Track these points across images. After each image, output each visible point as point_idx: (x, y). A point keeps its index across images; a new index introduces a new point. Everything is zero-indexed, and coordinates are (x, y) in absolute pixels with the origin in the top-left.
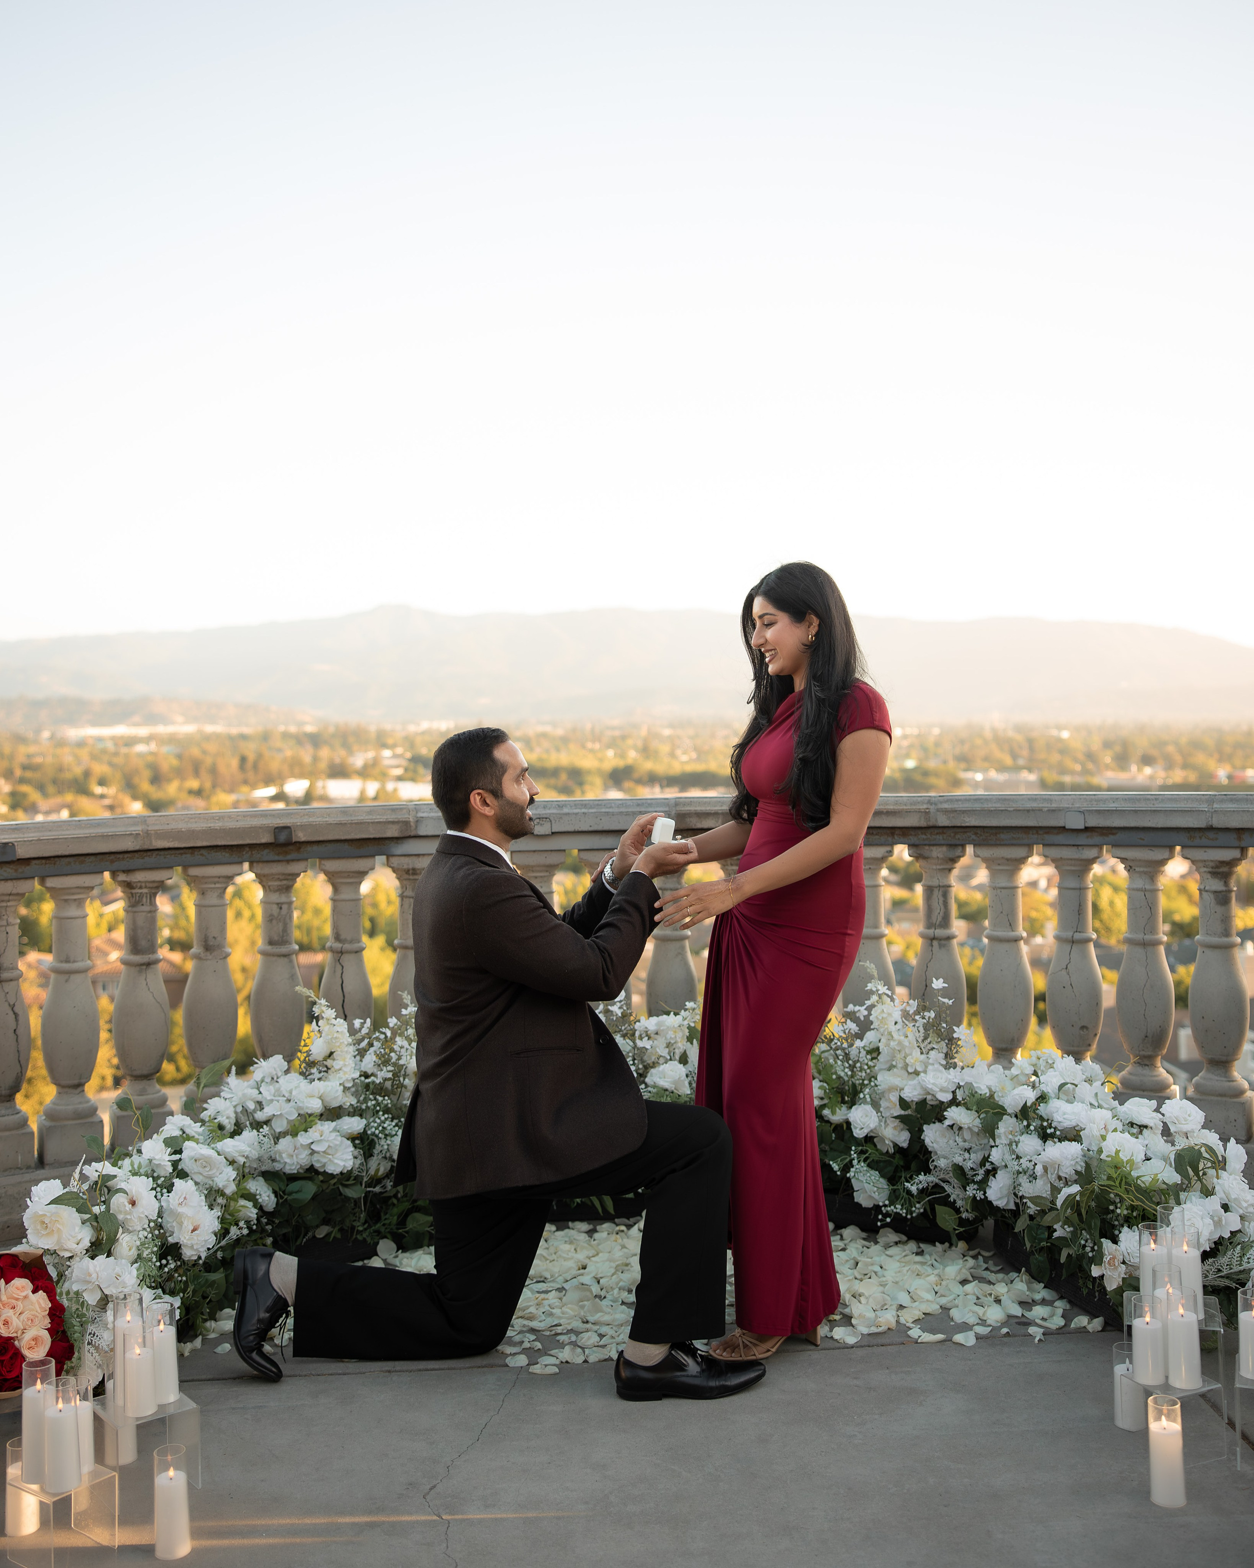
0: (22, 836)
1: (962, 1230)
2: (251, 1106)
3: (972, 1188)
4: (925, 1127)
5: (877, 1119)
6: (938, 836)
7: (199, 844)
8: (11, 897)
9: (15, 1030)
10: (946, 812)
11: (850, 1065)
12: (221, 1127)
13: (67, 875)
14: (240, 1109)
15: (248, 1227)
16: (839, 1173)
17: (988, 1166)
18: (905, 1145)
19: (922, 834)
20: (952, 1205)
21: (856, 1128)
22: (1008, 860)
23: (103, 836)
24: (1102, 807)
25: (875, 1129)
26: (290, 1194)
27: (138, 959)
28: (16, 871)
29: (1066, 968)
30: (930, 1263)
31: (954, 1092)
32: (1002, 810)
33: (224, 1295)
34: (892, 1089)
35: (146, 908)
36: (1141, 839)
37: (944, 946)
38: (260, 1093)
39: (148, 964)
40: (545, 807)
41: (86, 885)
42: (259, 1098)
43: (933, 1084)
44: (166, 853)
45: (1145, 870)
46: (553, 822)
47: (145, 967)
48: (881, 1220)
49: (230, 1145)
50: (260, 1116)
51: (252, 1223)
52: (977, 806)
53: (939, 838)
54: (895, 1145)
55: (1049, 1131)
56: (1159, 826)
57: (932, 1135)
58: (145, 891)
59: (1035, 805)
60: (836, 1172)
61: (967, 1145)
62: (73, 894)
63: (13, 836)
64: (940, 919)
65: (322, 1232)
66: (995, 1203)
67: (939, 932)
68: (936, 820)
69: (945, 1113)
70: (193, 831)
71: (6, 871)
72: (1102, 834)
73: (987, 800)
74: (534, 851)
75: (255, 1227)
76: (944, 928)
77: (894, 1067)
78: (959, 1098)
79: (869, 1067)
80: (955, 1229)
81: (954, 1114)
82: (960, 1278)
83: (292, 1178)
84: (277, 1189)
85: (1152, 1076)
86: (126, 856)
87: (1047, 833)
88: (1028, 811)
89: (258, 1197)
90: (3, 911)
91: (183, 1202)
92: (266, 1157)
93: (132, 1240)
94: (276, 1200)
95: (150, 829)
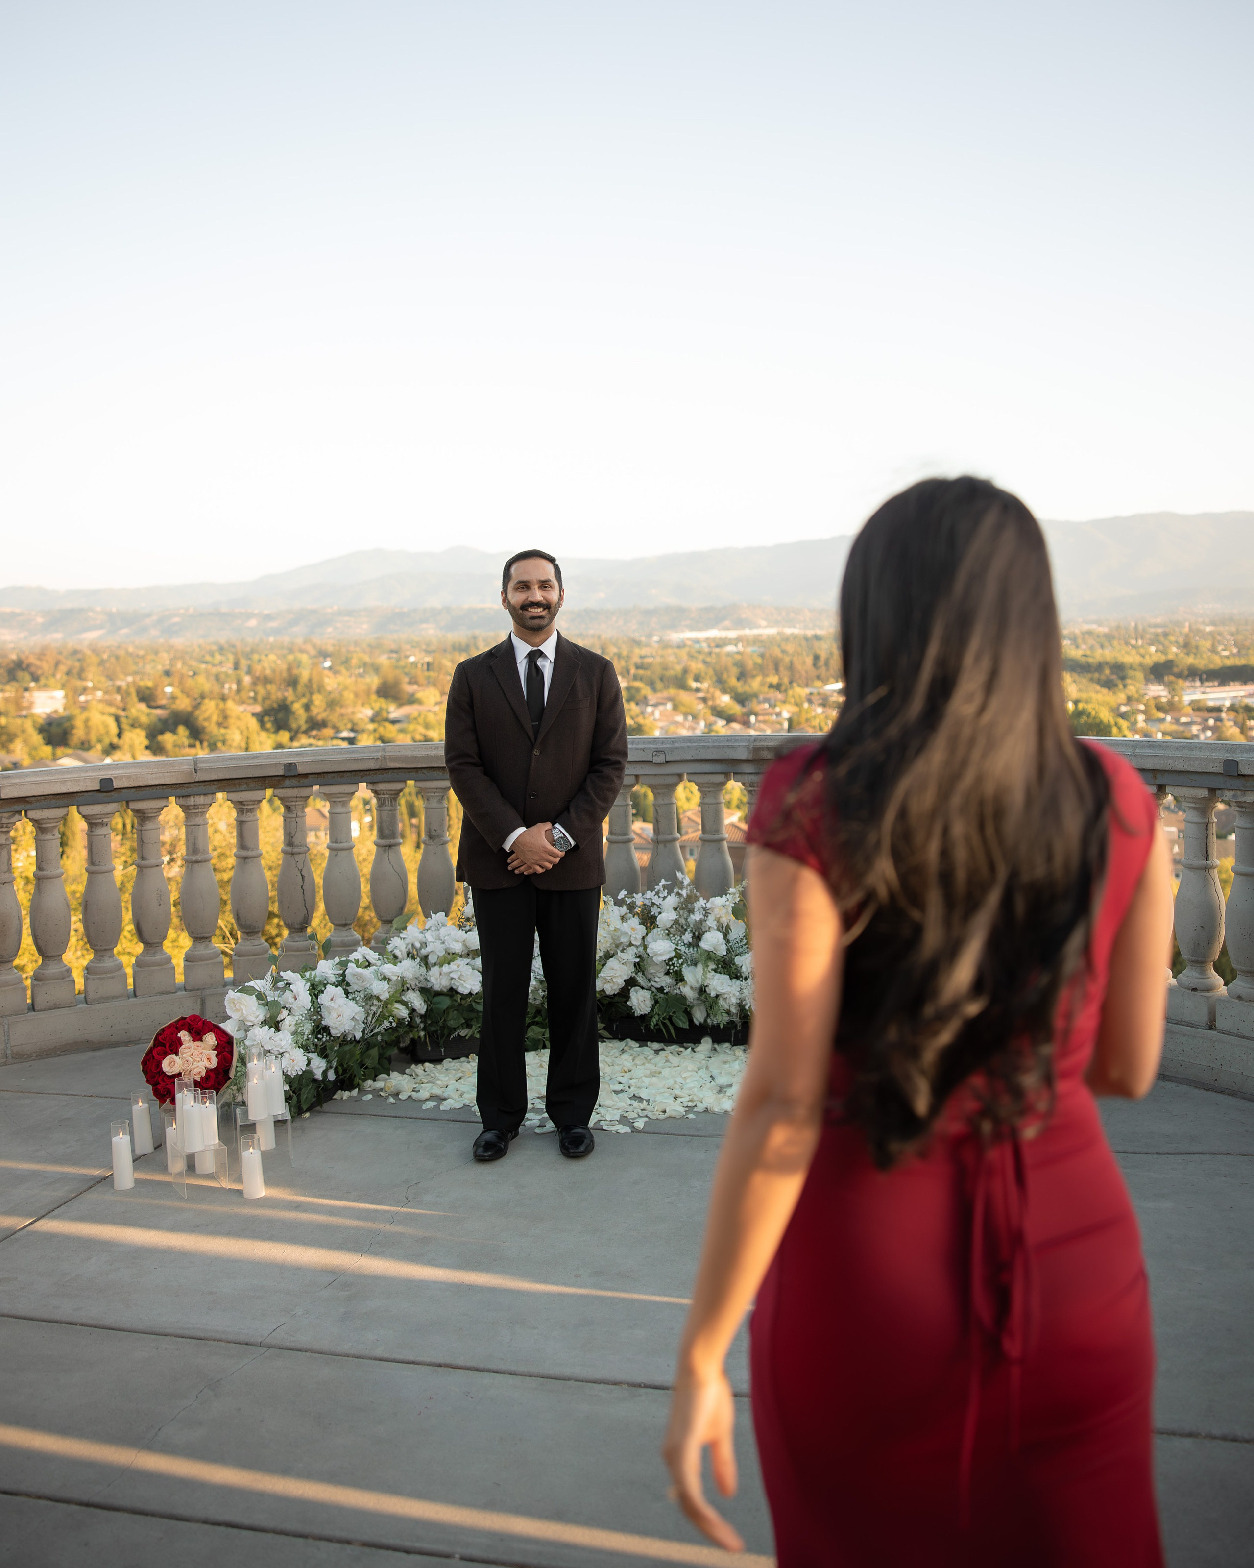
0: (302, 758)
2: (418, 945)
7: (420, 766)
8: (298, 799)
9: (302, 886)
12: (394, 958)
13: (332, 785)
14: (410, 946)
15: (398, 1022)
23: (354, 759)
26: (434, 1004)
27: (383, 842)
28: (299, 781)
33: (378, 1064)
35: (388, 808)
39: (390, 846)
40: (663, 743)
41: (346, 792)
42: (424, 940)
46: (667, 754)
47: (387, 848)
50: (424, 952)
51: (405, 1020)
58: (386, 796)
62: (338, 798)
63: (296, 759)
65: (463, 1032)
70: (416, 757)
71: (292, 782)
74: (656, 775)
75: (407, 1023)
83: (438, 994)
84: (427, 1000)
86: (371, 772)
89: (409, 1003)
90: (293, 808)
91: (332, 999)
92: (422, 978)
93: (293, 1020)
94: (426, 1007)
95: (386, 754)
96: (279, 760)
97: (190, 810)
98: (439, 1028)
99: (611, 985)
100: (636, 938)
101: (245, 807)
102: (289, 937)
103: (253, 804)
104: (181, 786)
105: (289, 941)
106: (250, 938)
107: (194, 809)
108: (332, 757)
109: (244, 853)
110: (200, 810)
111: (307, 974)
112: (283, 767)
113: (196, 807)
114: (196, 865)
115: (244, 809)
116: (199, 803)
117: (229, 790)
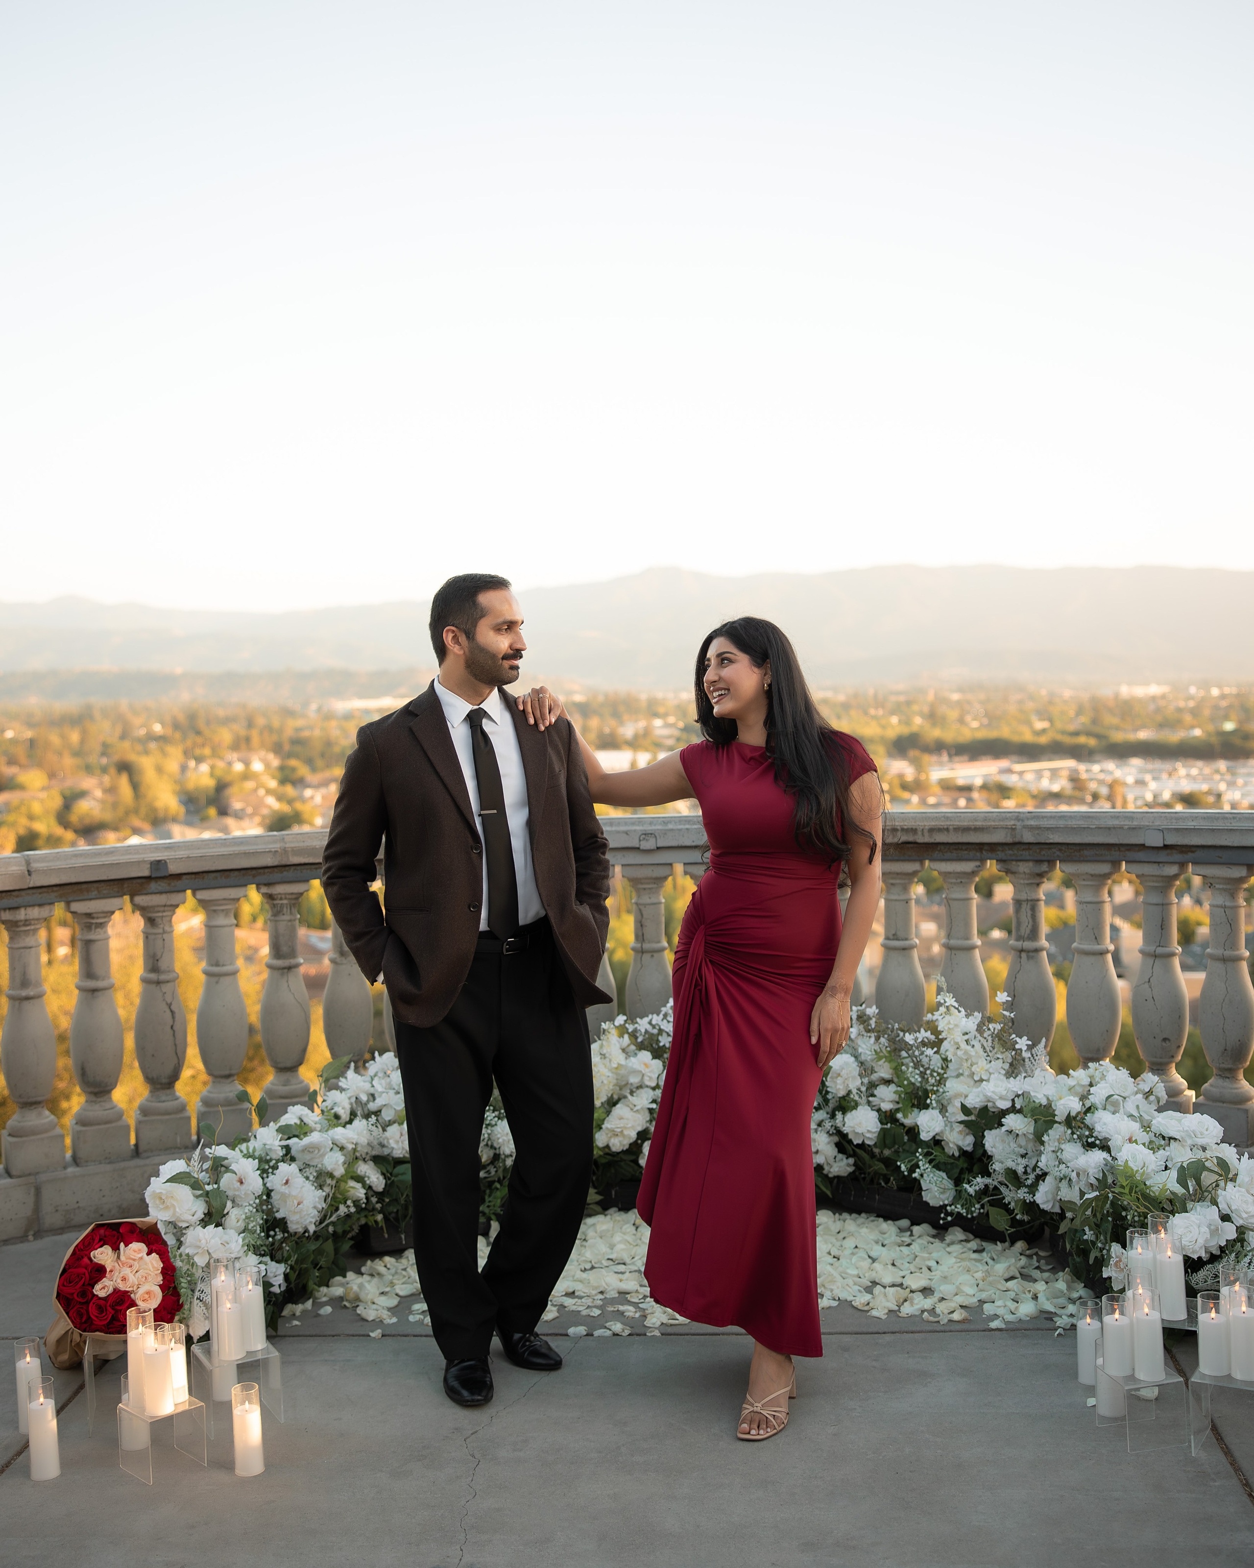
0: (173, 853)
1: (1013, 1230)
2: (364, 1098)
3: (1023, 1192)
4: (986, 1133)
5: (943, 1124)
6: (1024, 852)
8: (166, 908)
9: (172, 1027)
10: (1031, 828)
11: (921, 1072)
12: (337, 1117)
13: (214, 888)
14: (353, 1100)
15: (355, 1206)
16: (906, 1173)
17: (1038, 1171)
18: (969, 1149)
19: (1009, 849)
20: (1006, 1207)
21: (923, 1131)
22: (1092, 875)
23: (245, 853)
24: (1181, 825)
25: (942, 1132)
27: (280, 963)
28: (169, 884)
29: (1149, 982)
30: (985, 1260)
31: (1013, 1100)
32: (1084, 828)
33: (333, 1263)
34: (957, 1096)
35: (284, 918)
36: (1219, 857)
37: (1032, 957)
38: (373, 1086)
39: (289, 968)
40: (651, 824)
41: (232, 897)
42: (372, 1091)
43: (993, 1092)
44: (302, 867)
45: (1225, 887)
46: (658, 837)
47: (286, 971)
48: (944, 1219)
49: (340, 1133)
50: (372, 1106)
51: (362, 1202)
52: (1061, 823)
53: (1026, 854)
54: (960, 1149)
55: (1090, 1140)
56: (1236, 844)
57: (992, 1140)
58: (285, 902)
59: (1116, 822)
60: (903, 1172)
61: (1023, 1151)
62: (220, 905)
63: (167, 854)
64: (1028, 931)
66: (1042, 1206)
67: (1028, 945)
68: (1022, 836)
69: (1003, 1120)
71: (159, 885)
72: (1182, 852)
73: (1071, 817)
74: (642, 865)
75: (364, 1206)
76: (1032, 941)
77: (962, 1074)
78: (1018, 1106)
79: (939, 1074)
80: (1007, 1230)
81: (1012, 1121)
82: (1007, 1276)
83: (399, 1162)
84: (385, 1172)
85: (1231, 1088)
86: (266, 870)
87: (1129, 850)
88: (1109, 828)
89: (366, 1179)
90: (159, 921)
91: (287, 1182)
92: (375, 1143)
93: (241, 1213)
94: (384, 1181)
95: (287, 846)
96: (143, 856)
97: (18, 926)
98: (400, 1208)
99: (621, 1139)
100: (650, 1078)
101: (94, 921)
102: (152, 1096)
103: (103, 917)
104: (9, 893)
105: (152, 1102)
106: (99, 1100)
107: (23, 925)
108: (214, 850)
109: (92, 984)
110: (32, 927)
111: (243, 1146)
112: (149, 866)
113: (27, 923)
114: (25, 1003)
115: (92, 923)
116: (31, 918)
117: (70, 899)
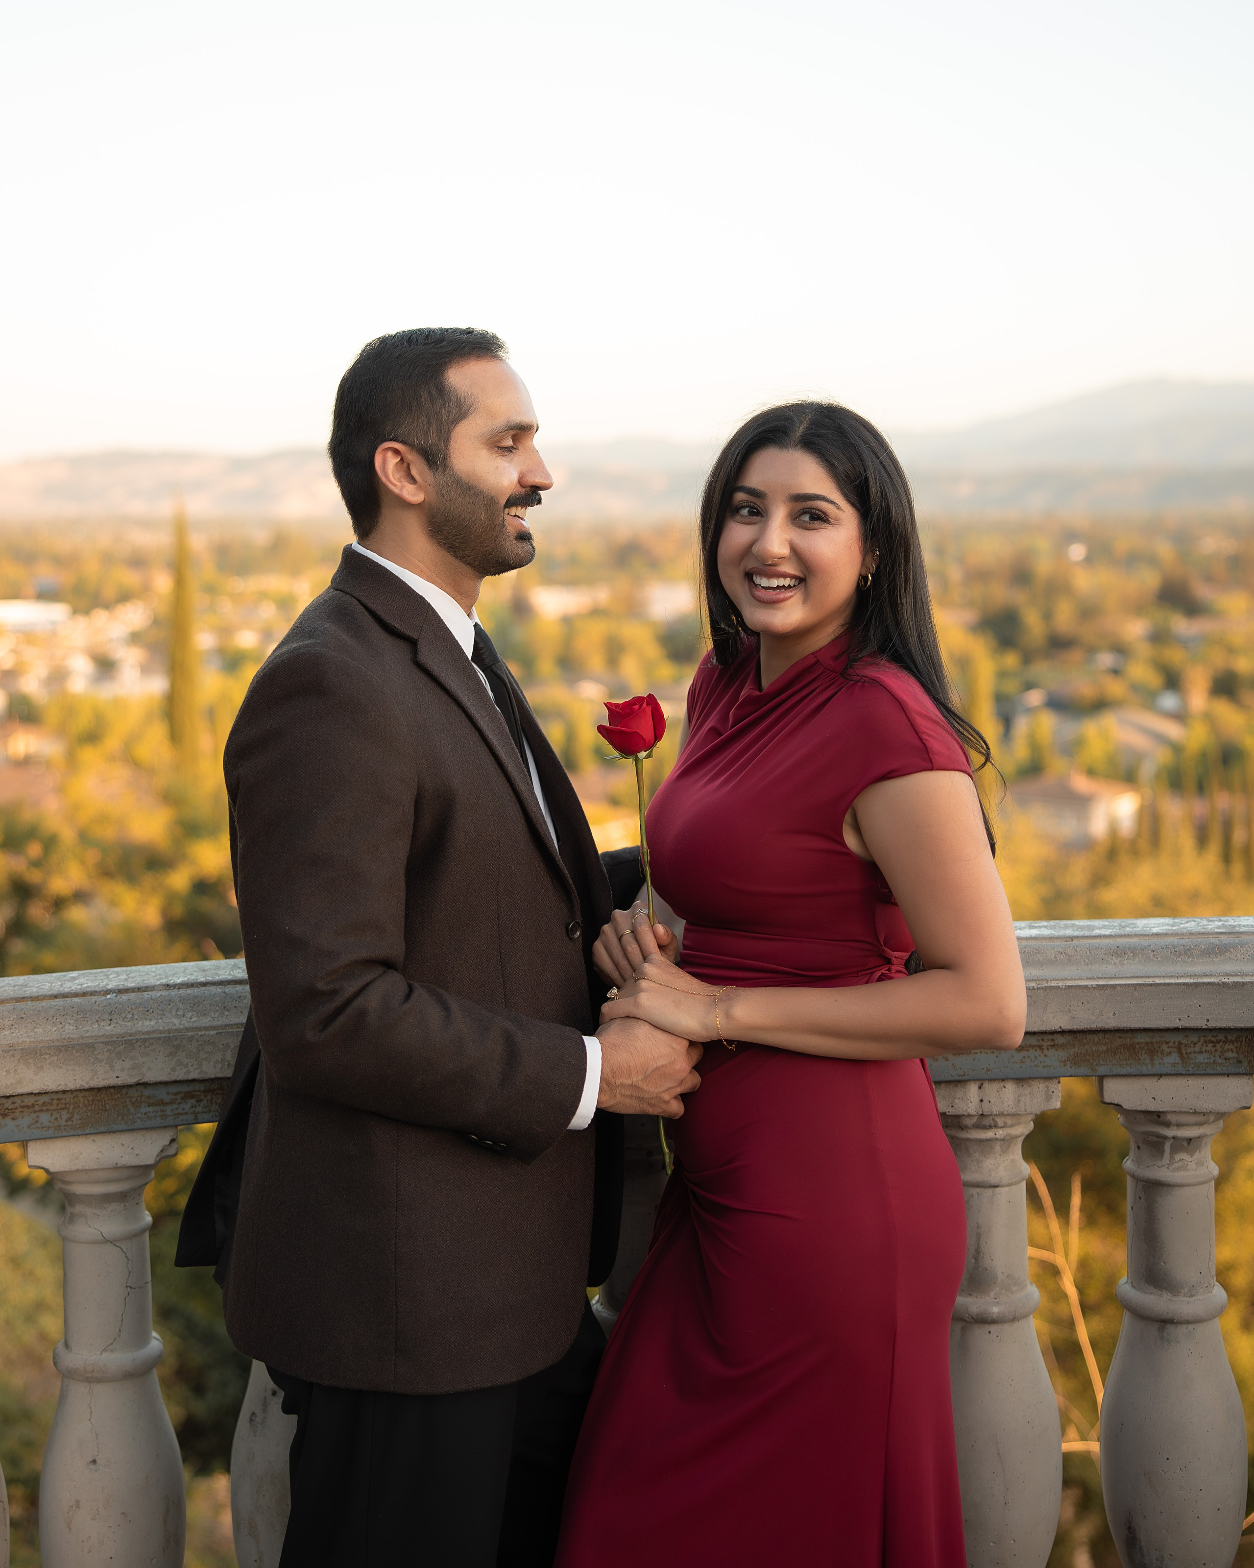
97: (962, 1128)
101: (1170, 1133)
103: (1200, 1124)
107: (979, 1126)
110: (1000, 1133)
113: (986, 1122)
115: (1166, 1138)
116: (995, 1110)
117: (1102, 1070)
